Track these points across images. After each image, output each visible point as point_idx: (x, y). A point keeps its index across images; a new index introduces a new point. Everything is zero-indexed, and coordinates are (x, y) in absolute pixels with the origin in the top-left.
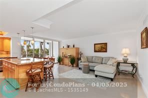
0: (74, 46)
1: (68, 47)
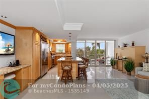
0: (133, 44)
1: (125, 45)
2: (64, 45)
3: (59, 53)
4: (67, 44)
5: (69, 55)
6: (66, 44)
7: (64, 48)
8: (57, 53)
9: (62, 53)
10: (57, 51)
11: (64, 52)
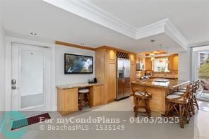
2: (167, 59)
3: (159, 73)
4: (171, 58)
5: (175, 76)
6: (169, 57)
7: (167, 65)
8: (155, 73)
9: (163, 73)
10: (156, 70)
11: (167, 70)
